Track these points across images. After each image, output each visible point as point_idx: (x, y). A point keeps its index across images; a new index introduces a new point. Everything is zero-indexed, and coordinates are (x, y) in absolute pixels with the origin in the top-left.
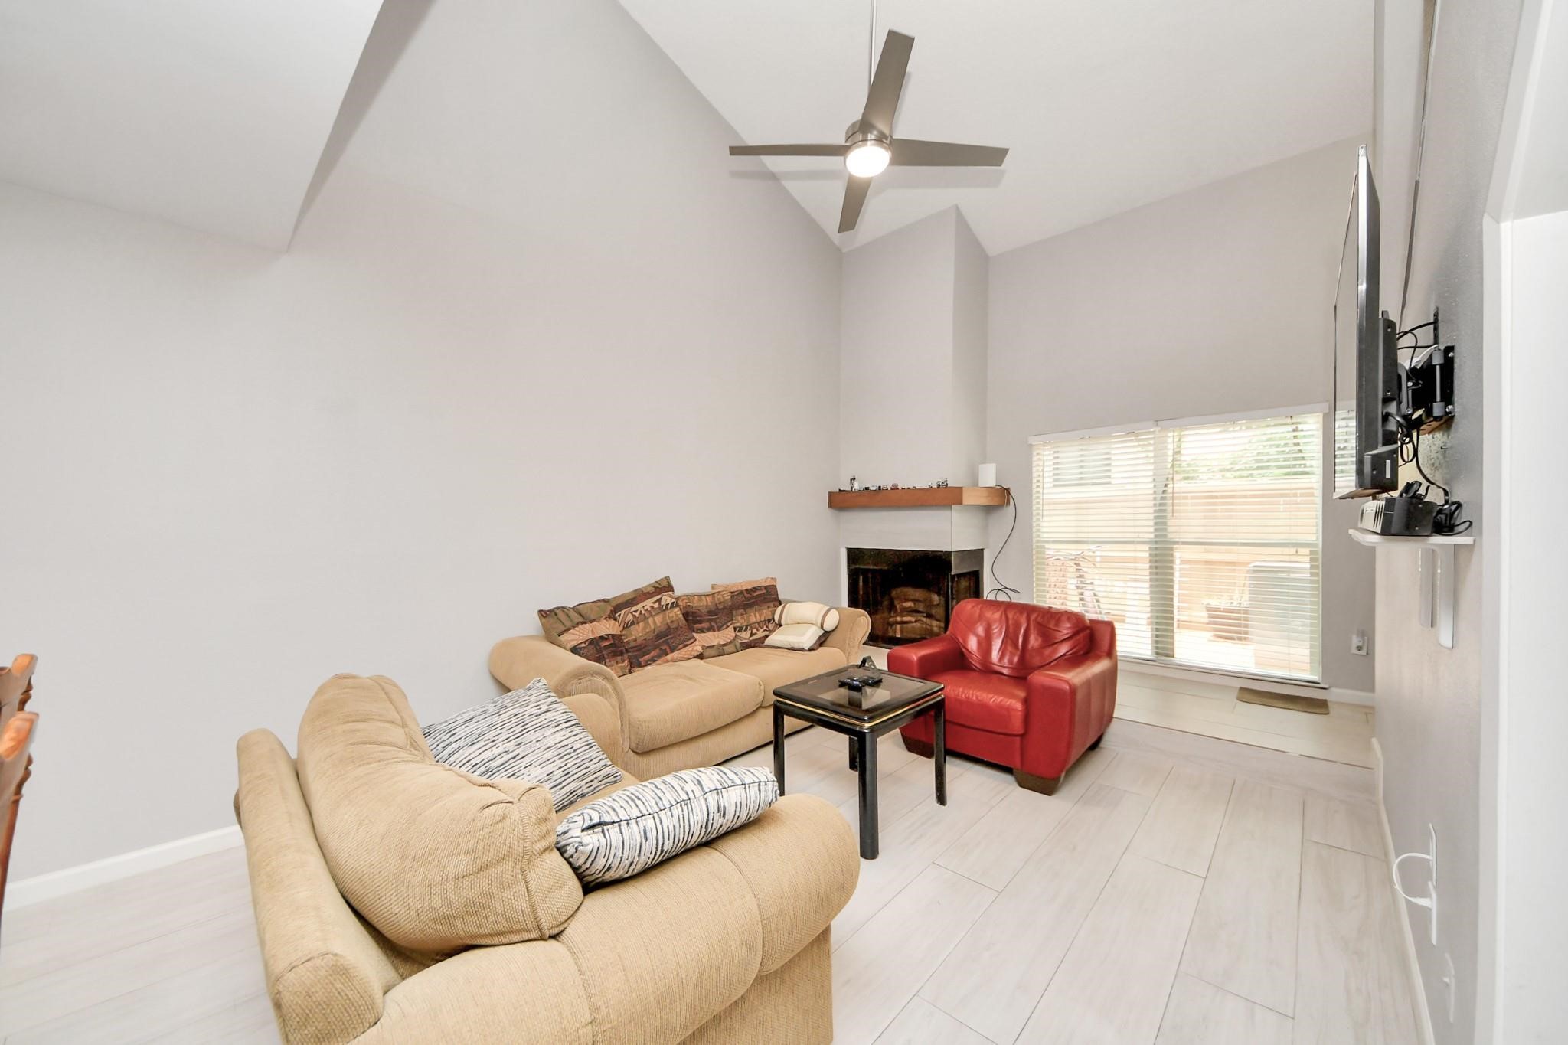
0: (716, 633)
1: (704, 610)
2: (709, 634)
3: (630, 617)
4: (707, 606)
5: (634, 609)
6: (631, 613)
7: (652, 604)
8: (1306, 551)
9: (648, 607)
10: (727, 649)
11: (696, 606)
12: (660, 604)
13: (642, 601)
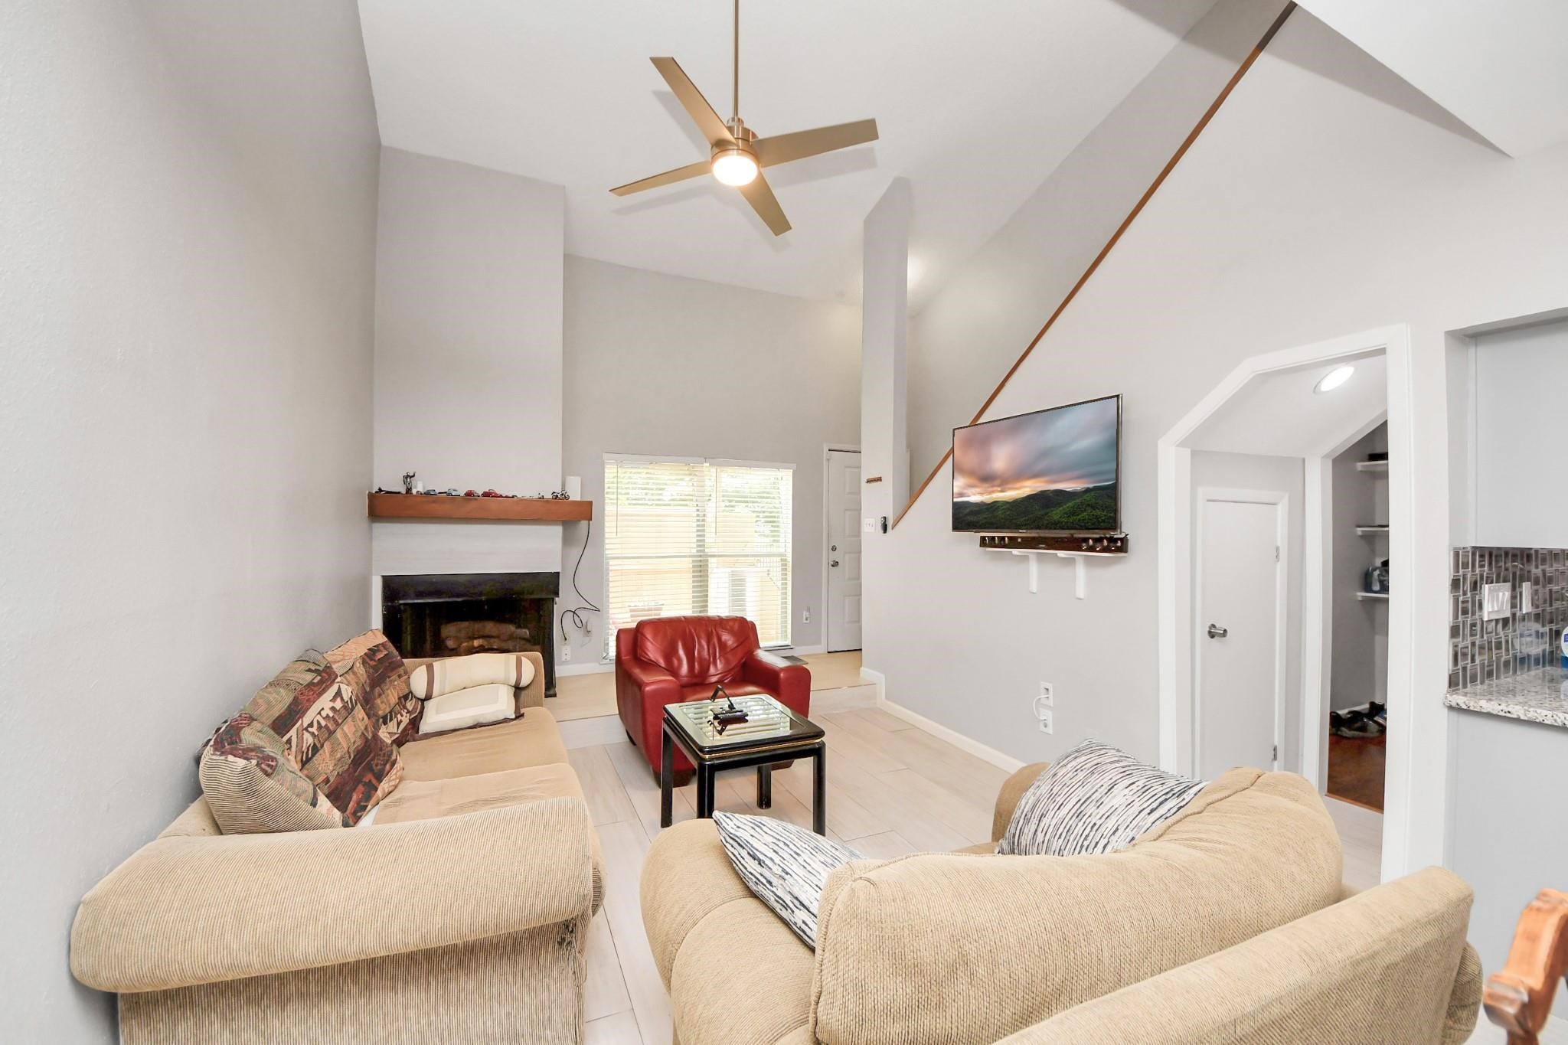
3: (308, 739)
5: (306, 720)
6: (306, 729)
7: (331, 704)
8: (779, 559)
9: (327, 712)
12: (342, 699)
13: (311, 702)
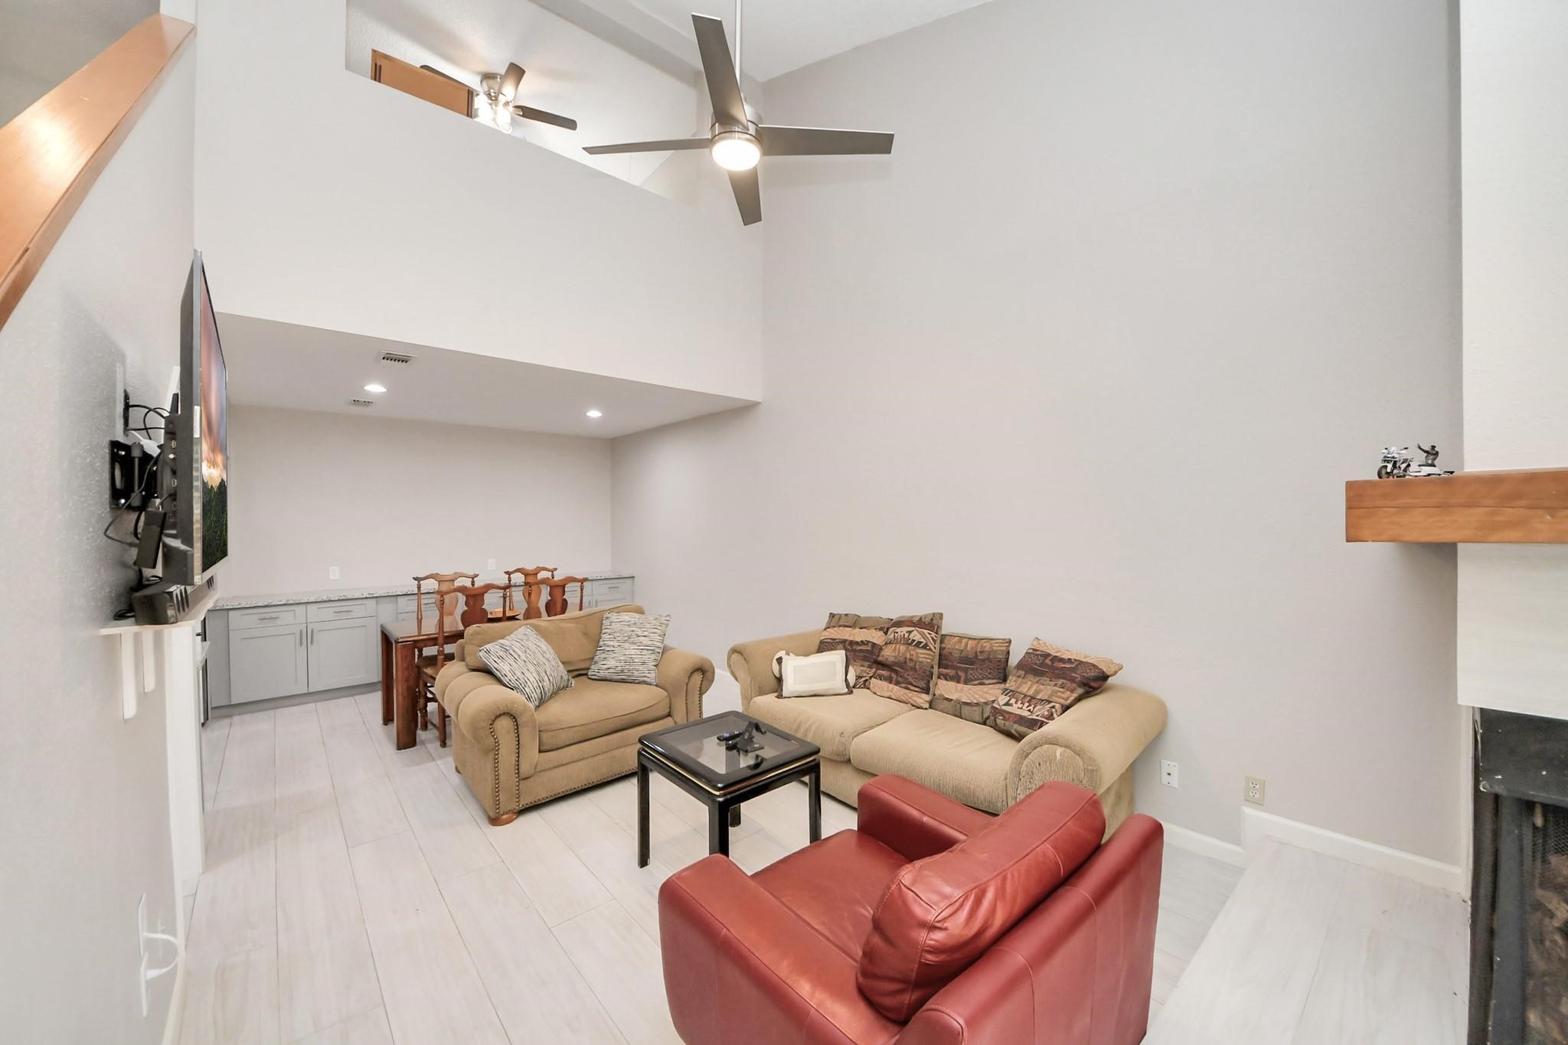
0: (960, 686)
1: (956, 655)
2: (952, 684)
4: (962, 651)
10: (966, 710)
11: (949, 649)
